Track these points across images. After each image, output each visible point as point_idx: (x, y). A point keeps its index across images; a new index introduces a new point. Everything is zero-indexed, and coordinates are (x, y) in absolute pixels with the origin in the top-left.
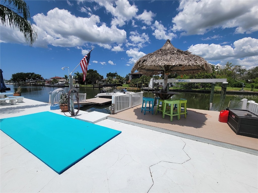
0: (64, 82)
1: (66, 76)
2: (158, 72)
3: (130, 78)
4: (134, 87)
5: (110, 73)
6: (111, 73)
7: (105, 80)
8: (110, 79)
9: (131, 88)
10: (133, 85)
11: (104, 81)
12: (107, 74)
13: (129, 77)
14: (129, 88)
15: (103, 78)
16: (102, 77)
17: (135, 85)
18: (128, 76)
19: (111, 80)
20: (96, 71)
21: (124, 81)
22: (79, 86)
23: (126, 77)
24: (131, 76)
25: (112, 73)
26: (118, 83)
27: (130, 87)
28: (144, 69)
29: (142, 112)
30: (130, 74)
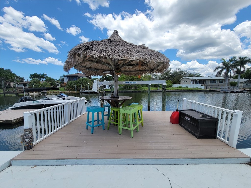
2: (104, 73)
3: (66, 81)
4: (71, 90)
5: (35, 74)
7: (27, 83)
8: (35, 82)
10: (70, 88)
11: (25, 85)
12: (31, 75)
13: (63, 79)
14: (65, 92)
15: (24, 80)
17: (72, 88)
18: (63, 77)
19: (38, 83)
20: (9, 70)
21: (57, 84)
23: (60, 79)
24: (66, 78)
25: (38, 74)
26: (48, 86)
27: (67, 90)
28: (85, 66)
29: (87, 129)
30: (64, 75)
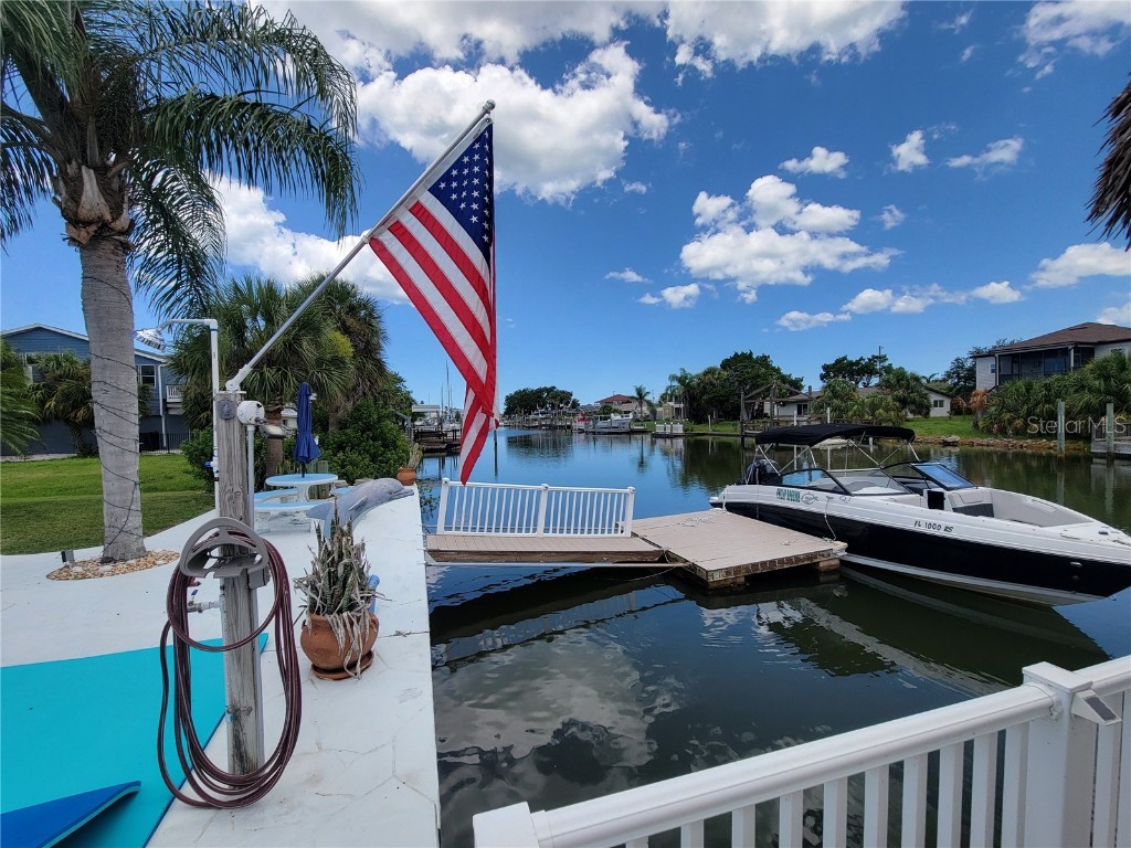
0: (631, 416)
1: (639, 391)
3: (986, 380)
4: (1020, 433)
5: (840, 361)
6: (845, 358)
7: (809, 400)
8: (835, 395)
9: (991, 440)
10: (1011, 421)
11: (801, 407)
12: (826, 368)
13: (972, 370)
14: (978, 440)
15: (800, 388)
16: (796, 385)
18: (968, 364)
19: (848, 397)
20: (765, 359)
21: (934, 398)
22: (681, 431)
23: (949, 375)
24: (991, 362)
25: (853, 358)
30: (979, 351)
